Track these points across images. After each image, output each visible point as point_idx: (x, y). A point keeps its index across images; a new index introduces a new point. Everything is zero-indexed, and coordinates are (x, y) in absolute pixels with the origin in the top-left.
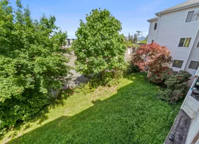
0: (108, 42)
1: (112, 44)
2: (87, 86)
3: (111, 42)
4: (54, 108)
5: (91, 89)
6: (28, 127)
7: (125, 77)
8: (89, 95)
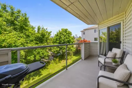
0: (69, 39)
1: (70, 40)
2: (57, 60)
3: (70, 39)
4: (43, 70)
5: (59, 61)
6: (33, 79)
7: (74, 55)
8: (59, 64)
